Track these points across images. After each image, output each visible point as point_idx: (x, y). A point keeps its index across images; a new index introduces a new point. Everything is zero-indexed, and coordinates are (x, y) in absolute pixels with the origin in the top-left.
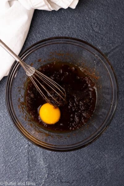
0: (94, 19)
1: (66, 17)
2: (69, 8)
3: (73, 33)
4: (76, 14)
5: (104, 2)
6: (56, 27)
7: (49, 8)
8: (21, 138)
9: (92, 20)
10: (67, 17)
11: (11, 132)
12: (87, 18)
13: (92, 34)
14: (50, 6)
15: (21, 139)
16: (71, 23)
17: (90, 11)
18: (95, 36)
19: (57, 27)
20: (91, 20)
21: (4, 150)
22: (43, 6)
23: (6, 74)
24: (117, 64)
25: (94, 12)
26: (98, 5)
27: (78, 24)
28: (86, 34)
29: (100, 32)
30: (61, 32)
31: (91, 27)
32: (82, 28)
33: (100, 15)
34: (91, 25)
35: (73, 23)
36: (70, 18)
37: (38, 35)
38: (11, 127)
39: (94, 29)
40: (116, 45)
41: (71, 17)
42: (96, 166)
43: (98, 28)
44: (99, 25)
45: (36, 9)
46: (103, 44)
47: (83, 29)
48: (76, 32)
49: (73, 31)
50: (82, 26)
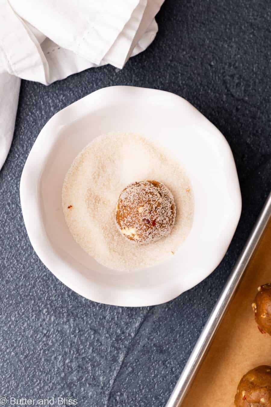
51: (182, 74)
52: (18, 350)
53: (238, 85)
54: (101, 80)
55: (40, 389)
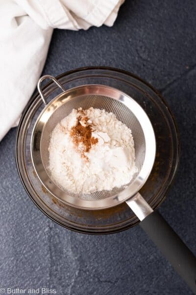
0: (140, 41)
1: (100, 39)
2: (104, 26)
3: (110, 63)
4: (114, 34)
5: (154, 16)
6: (85, 54)
7: (75, 27)
8: (38, 217)
9: (138, 42)
11: (24, 209)
12: (130, 40)
13: (138, 63)
14: (76, 24)
15: (39, 219)
16: (107, 48)
17: (134, 29)
18: (142, 66)
19: (87, 53)
20: (136, 43)
21: (14, 236)
22: (66, 23)
23: (15, 123)
25: (141, 31)
26: (146, 21)
27: (118, 48)
28: (130, 63)
29: (149, 59)
30: (93, 61)
31: (136, 53)
33: (148, 34)
34: (137, 50)
35: (110, 48)
36: (105, 40)
37: (60, 66)
38: (24, 202)
39: (141, 55)
40: (175, 78)
41: (107, 39)
42: (150, 257)
43: (147, 54)
44: (147, 49)
45: (55, 28)
46: (155, 77)
47: (124, 56)
48: (114, 61)
49: (111, 59)
50: (124, 52)
51: (113, 46)
52: (23, 196)
53: (144, 52)
54: (68, 49)
55: (35, 218)
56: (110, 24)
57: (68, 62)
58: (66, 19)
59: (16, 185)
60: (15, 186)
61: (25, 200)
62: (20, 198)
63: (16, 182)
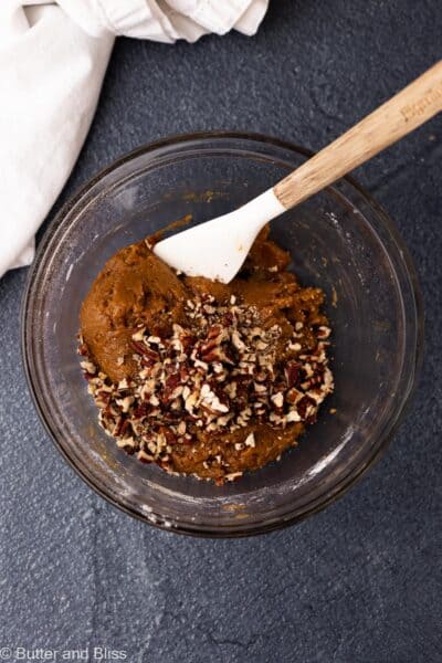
0: (320, 72)
1: (226, 65)
2: (234, 33)
3: (248, 121)
4: (260, 55)
5: (354, 14)
6: (189, 101)
7: (166, 32)
8: (68, 484)
9: (315, 75)
10: (229, 63)
11: (34, 464)
12: (296, 70)
13: (314, 124)
14: (169, 26)
15: (70, 489)
16: (241, 86)
17: (308, 44)
18: (324, 132)
19: (193, 99)
20: (311, 76)
21: (8, 527)
22: (145, 23)
23: (17, 260)
24: (402, 225)
25: (323, 49)
26: (334, 25)
27: (267, 88)
28: (296, 123)
29: (341, 116)
30: (207, 116)
31: (310, 100)
32: (279, 104)
33: (340, 57)
34: (312, 95)
35: (249, 87)
36: (236, 68)
37: (129, 128)
38: (35, 448)
39: (323, 105)
40: (400, 162)
41: (243, 65)
43: (336, 103)
44: (338, 91)
47: (282, 106)
48: (258, 117)
49: (250, 113)
50: (281, 97)
56: (250, 28)
57: (147, 117)
58: (146, 13)
59: (18, 406)
60: (15, 408)
61: (37, 443)
62: (26, 439)
63: (18, 400)
